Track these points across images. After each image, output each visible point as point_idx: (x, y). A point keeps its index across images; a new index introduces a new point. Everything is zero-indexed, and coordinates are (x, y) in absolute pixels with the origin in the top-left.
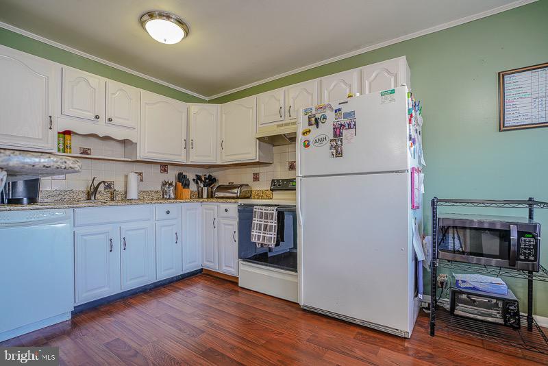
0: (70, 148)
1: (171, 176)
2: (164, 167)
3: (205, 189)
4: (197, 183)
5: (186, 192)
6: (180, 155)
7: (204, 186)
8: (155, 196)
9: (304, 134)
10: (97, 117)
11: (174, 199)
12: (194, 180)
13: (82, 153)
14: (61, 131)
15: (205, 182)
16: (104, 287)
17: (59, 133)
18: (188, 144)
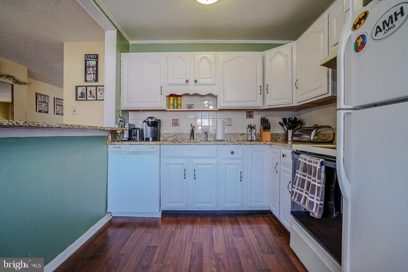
0: (181, 105)
1: (256, 120)
2: (250, 113)
3: (290, 132)
4: (283, 126)
5: (267, 135)
6: (256, 101)
7: (288, 129)
8: (241, 138)
9: (355, 27)
10: (187, 81)
11: (256, 141)
12: (280, 123)
13: (188, 108)
14: (168, 95)
15: (288, 125)
16: (180, 203)
17: (167, 96)
18: (264, 90)
